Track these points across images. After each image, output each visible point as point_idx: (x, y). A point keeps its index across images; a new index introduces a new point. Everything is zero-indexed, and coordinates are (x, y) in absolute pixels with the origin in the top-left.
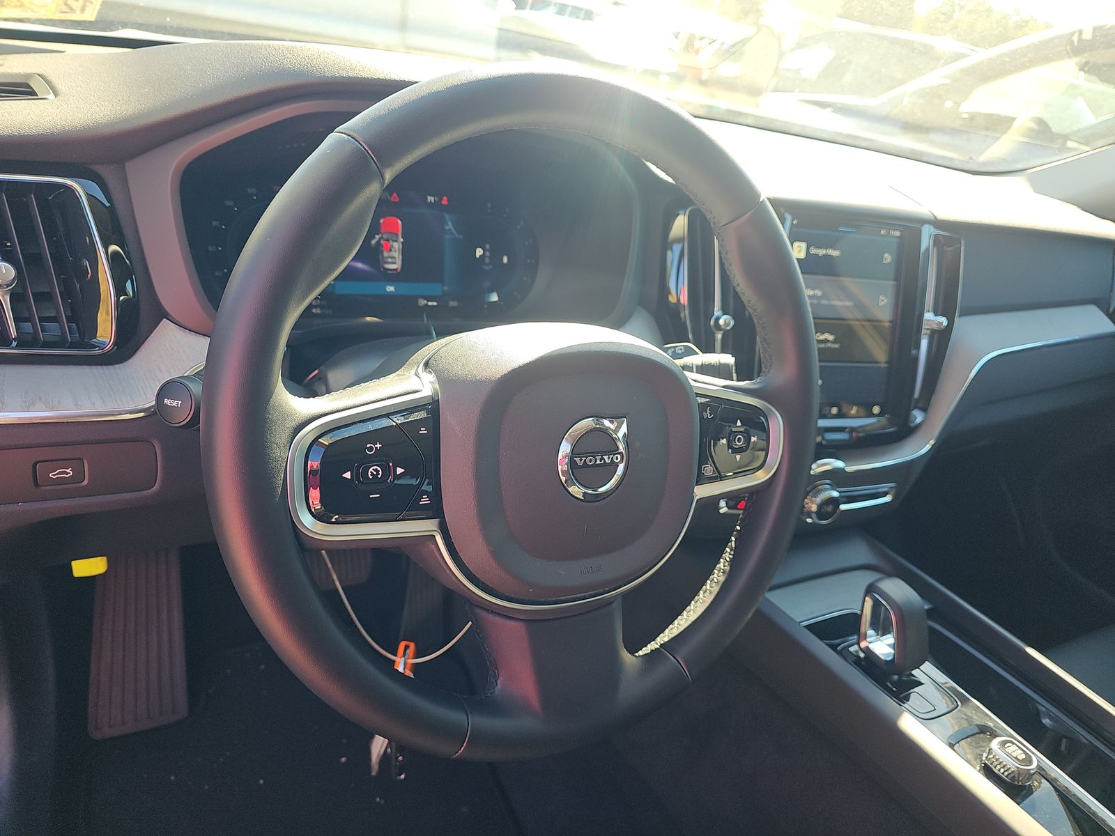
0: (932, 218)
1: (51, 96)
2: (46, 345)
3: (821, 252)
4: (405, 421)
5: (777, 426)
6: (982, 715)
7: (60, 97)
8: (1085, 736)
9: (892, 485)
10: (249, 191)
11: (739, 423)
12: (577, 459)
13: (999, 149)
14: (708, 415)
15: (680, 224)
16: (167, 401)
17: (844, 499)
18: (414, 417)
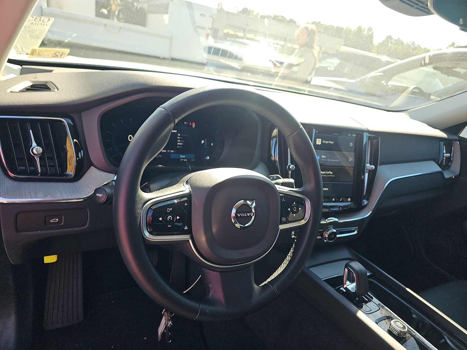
0: (367, 130)
1: (56, 90)
2: (50, 175)
3: (327, 142)
4: (180, 201)
5: (308, 204)
6: (389, 313)
7: (59, 90)
8: (428, 321)
9: (357, 227)
10: (121, 121)
11: (295, 203)
12: (238, 215)
13: (397, 102)
14: (284, 200)
15: (275, 132)
16: (97, 195)
17: (338, 233)
18: (183, 200)
